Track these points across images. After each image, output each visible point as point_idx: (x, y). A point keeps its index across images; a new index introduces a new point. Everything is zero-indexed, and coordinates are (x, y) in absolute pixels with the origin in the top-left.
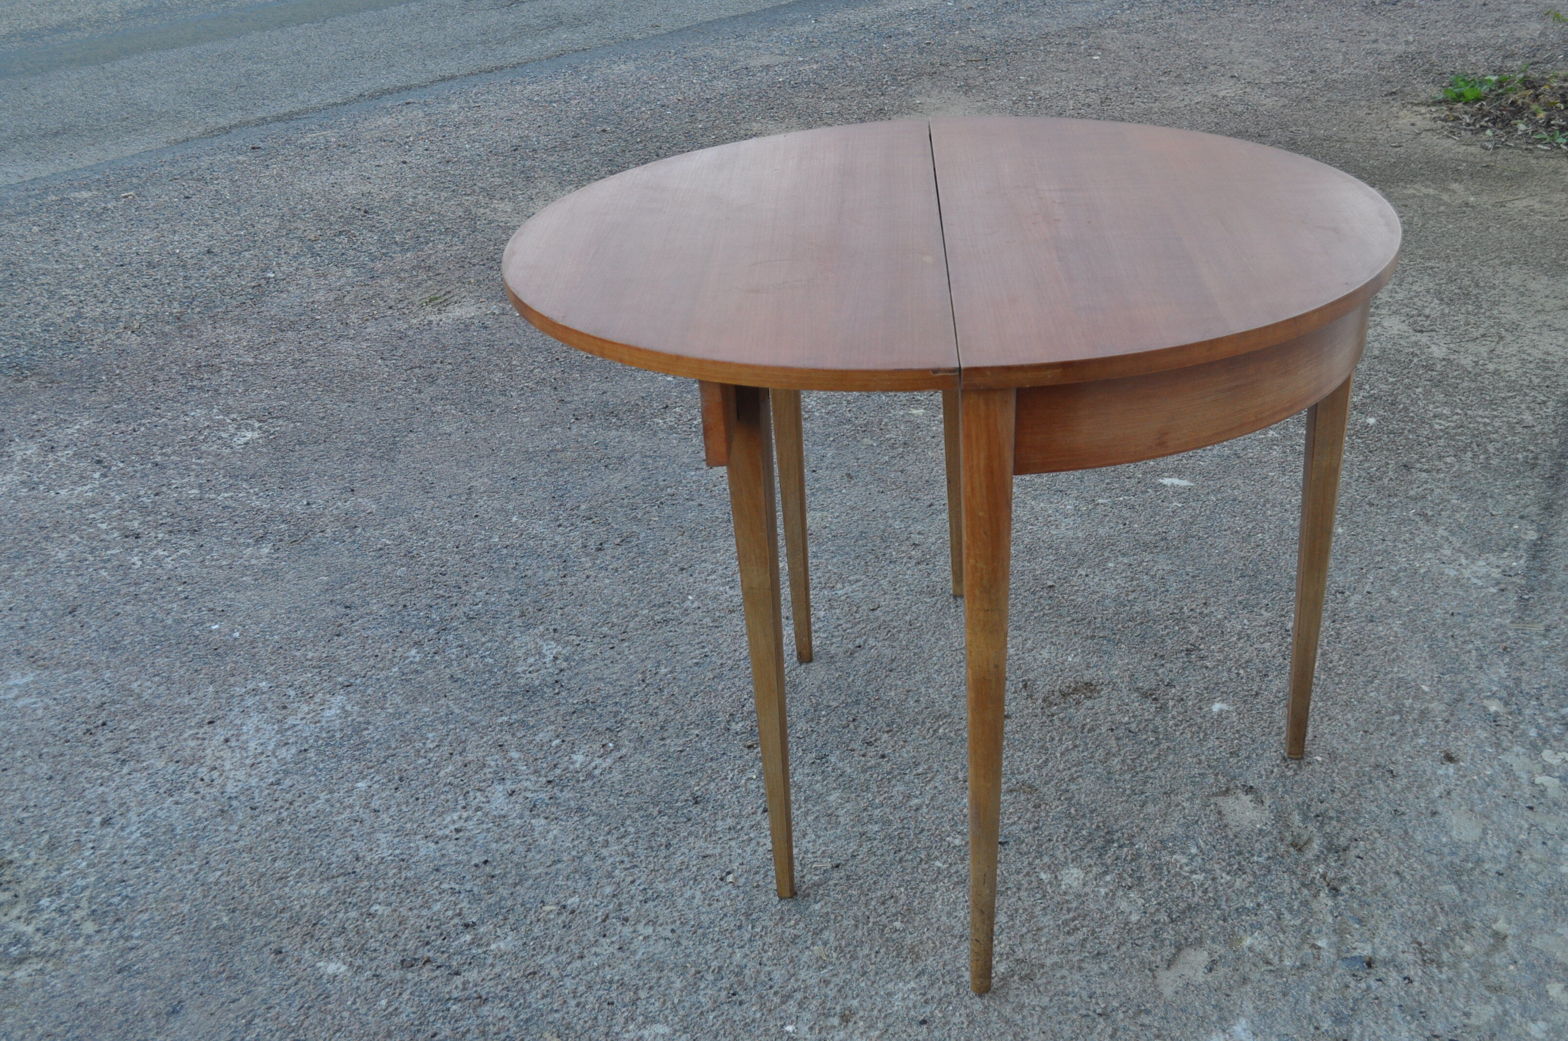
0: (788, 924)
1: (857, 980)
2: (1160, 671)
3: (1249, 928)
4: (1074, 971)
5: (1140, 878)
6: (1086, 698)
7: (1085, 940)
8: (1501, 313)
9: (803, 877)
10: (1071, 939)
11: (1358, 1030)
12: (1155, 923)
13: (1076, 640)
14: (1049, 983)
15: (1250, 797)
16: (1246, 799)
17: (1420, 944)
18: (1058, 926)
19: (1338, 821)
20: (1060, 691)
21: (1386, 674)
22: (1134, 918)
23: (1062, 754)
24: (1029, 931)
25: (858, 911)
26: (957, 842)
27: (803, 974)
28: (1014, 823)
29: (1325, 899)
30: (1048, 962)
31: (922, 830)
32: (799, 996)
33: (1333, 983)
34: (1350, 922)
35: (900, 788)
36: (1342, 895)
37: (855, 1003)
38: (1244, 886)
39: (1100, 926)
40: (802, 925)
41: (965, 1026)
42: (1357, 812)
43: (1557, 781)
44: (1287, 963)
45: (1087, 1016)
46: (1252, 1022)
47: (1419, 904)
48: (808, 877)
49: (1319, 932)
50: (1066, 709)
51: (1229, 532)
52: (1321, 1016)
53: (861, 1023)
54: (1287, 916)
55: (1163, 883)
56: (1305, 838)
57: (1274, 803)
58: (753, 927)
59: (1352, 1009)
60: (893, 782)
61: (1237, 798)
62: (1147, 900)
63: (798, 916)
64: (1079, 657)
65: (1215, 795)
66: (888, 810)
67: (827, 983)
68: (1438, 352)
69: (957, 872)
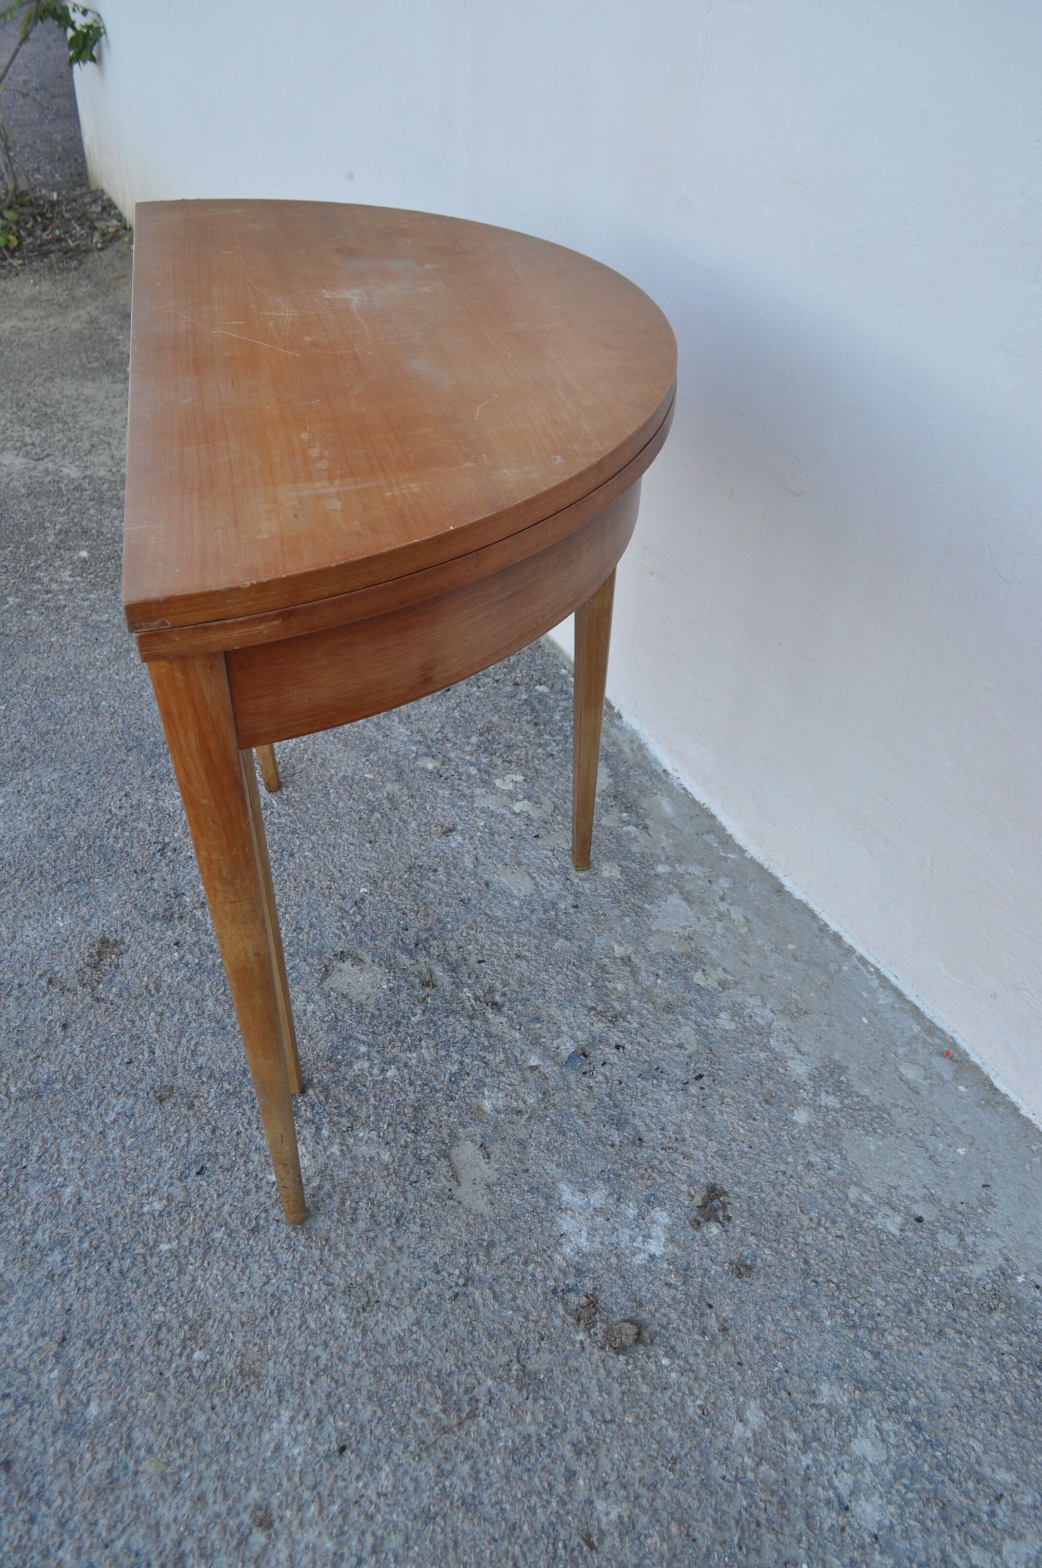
0: (85, 1465)
1: (228, 1462)
2: (155, 886)
3: (476, 1092)
4: (398, 1257)
5: (349, 1111)
6: (118, 956)
7: (373, 1216)
8: (86, 422)
9: (39, 1386)
10: (362, 1225)
11: (638, 1122)
12: (406, 1147)
13: (45, 900)
14: (394, 1290)
15: (348, 963)
16: (346, 965)
17: (593, 1009)
18: (338, 1221)
19: (435, 939)
20: (88, 965)
21: (330, 780)
22: (386, 1156)
23: (158, 1031)
24: (322, 1250)
25: (141, 1378)
26: (158, 1206)
27: (166, 1513)
28: (189, 1141)
29: (498, 1022)
30: (370, 1267)
31: (109, 1220)
32: (189, 1545)
33: (580, 1094)
34: (532, 1026)
35: (35, 1189)
36: (503, 1005)
37: (254, 1494)
38: (433, 1053)
39: (370, 1190)
40: (101, 1452)
41: (379, 1413)
42: (439, 920)
43: (526, 801)
44: (531, 1100)
45: (456, 1295)
46: (570, 1182)
47: (558, 973)
48: (44, 1381)
49: (522, 1052)
50: (111, 981)
51: (74, 714)
52: (604, 1132)
53: (288, 1513)
54: (490, 1057)
55: (372, 1100)
56: (425, 971)
57: (374, 955)
58: (49, 1504)
59: (616, 1106)
60: (22, 1186)
61: (340, 970)
62: (377, 1129)
63: (84, 1444)
64: (67, 916)
65: (323, 980)
66: (48, 1225)
67: (202, 1498)
68: (72, 471)
69: (191, 1241)
